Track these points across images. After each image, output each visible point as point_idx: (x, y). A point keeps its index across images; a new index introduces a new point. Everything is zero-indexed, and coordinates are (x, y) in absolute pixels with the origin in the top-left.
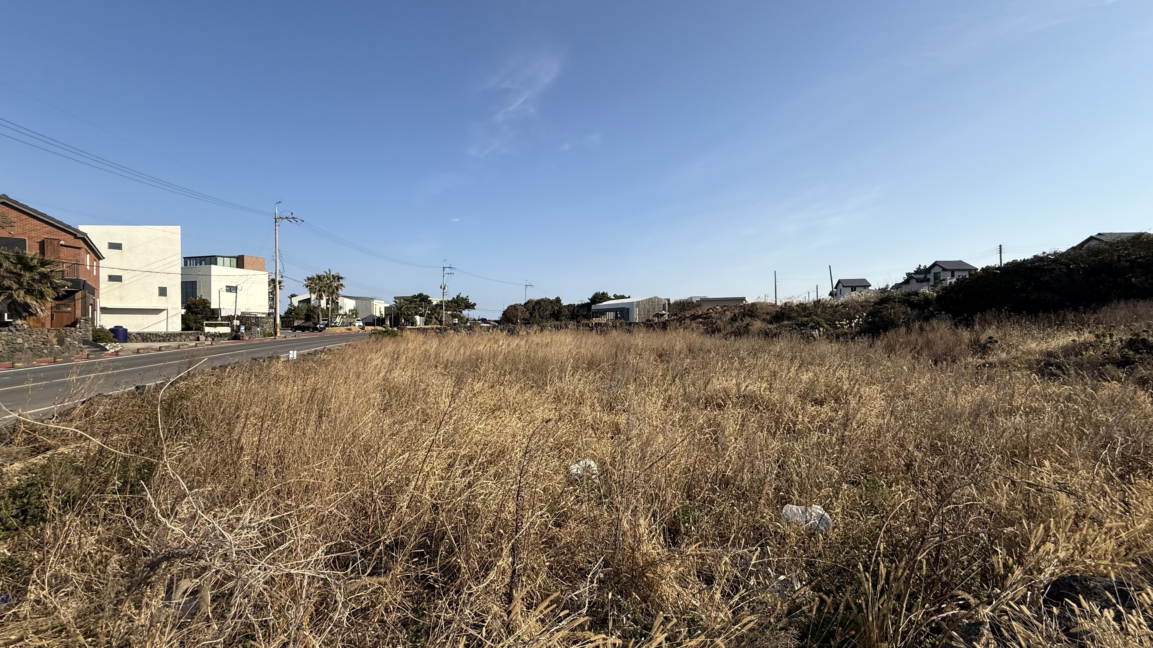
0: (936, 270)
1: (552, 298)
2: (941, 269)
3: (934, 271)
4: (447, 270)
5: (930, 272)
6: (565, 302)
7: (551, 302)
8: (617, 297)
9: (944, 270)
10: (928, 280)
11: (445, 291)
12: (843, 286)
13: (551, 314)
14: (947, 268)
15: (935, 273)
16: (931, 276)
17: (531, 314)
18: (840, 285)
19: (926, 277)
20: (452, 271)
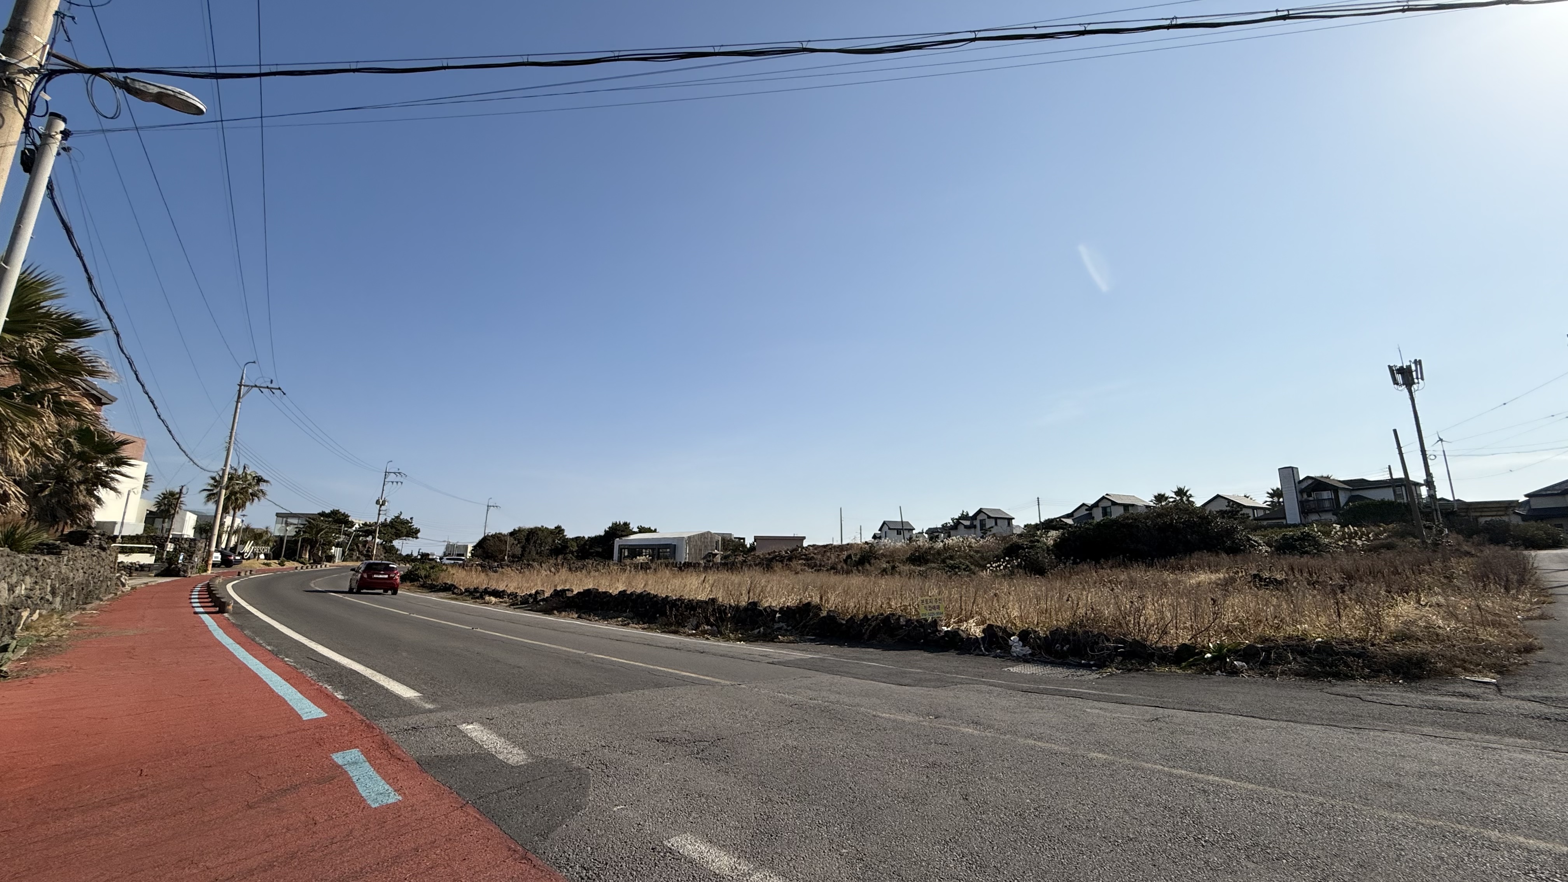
0: (981, 517)
1: (552, 527)
2: (986, 516)
3: (980, 517)
4: (392, 477)
5: (976, 519)
6: (570, 534)
7: (551, 532)
8: (642, 530)
9: (989, 517)
10: (975, 527)
11: (383, 508)
12: (890, 529)
13: (551, 550)
14: (992, 516)
15: (981, 520)
16: (977, 523)
17: (524, 548)
18: (886, 528)
19: (972, 524)
20: (399, 479)
